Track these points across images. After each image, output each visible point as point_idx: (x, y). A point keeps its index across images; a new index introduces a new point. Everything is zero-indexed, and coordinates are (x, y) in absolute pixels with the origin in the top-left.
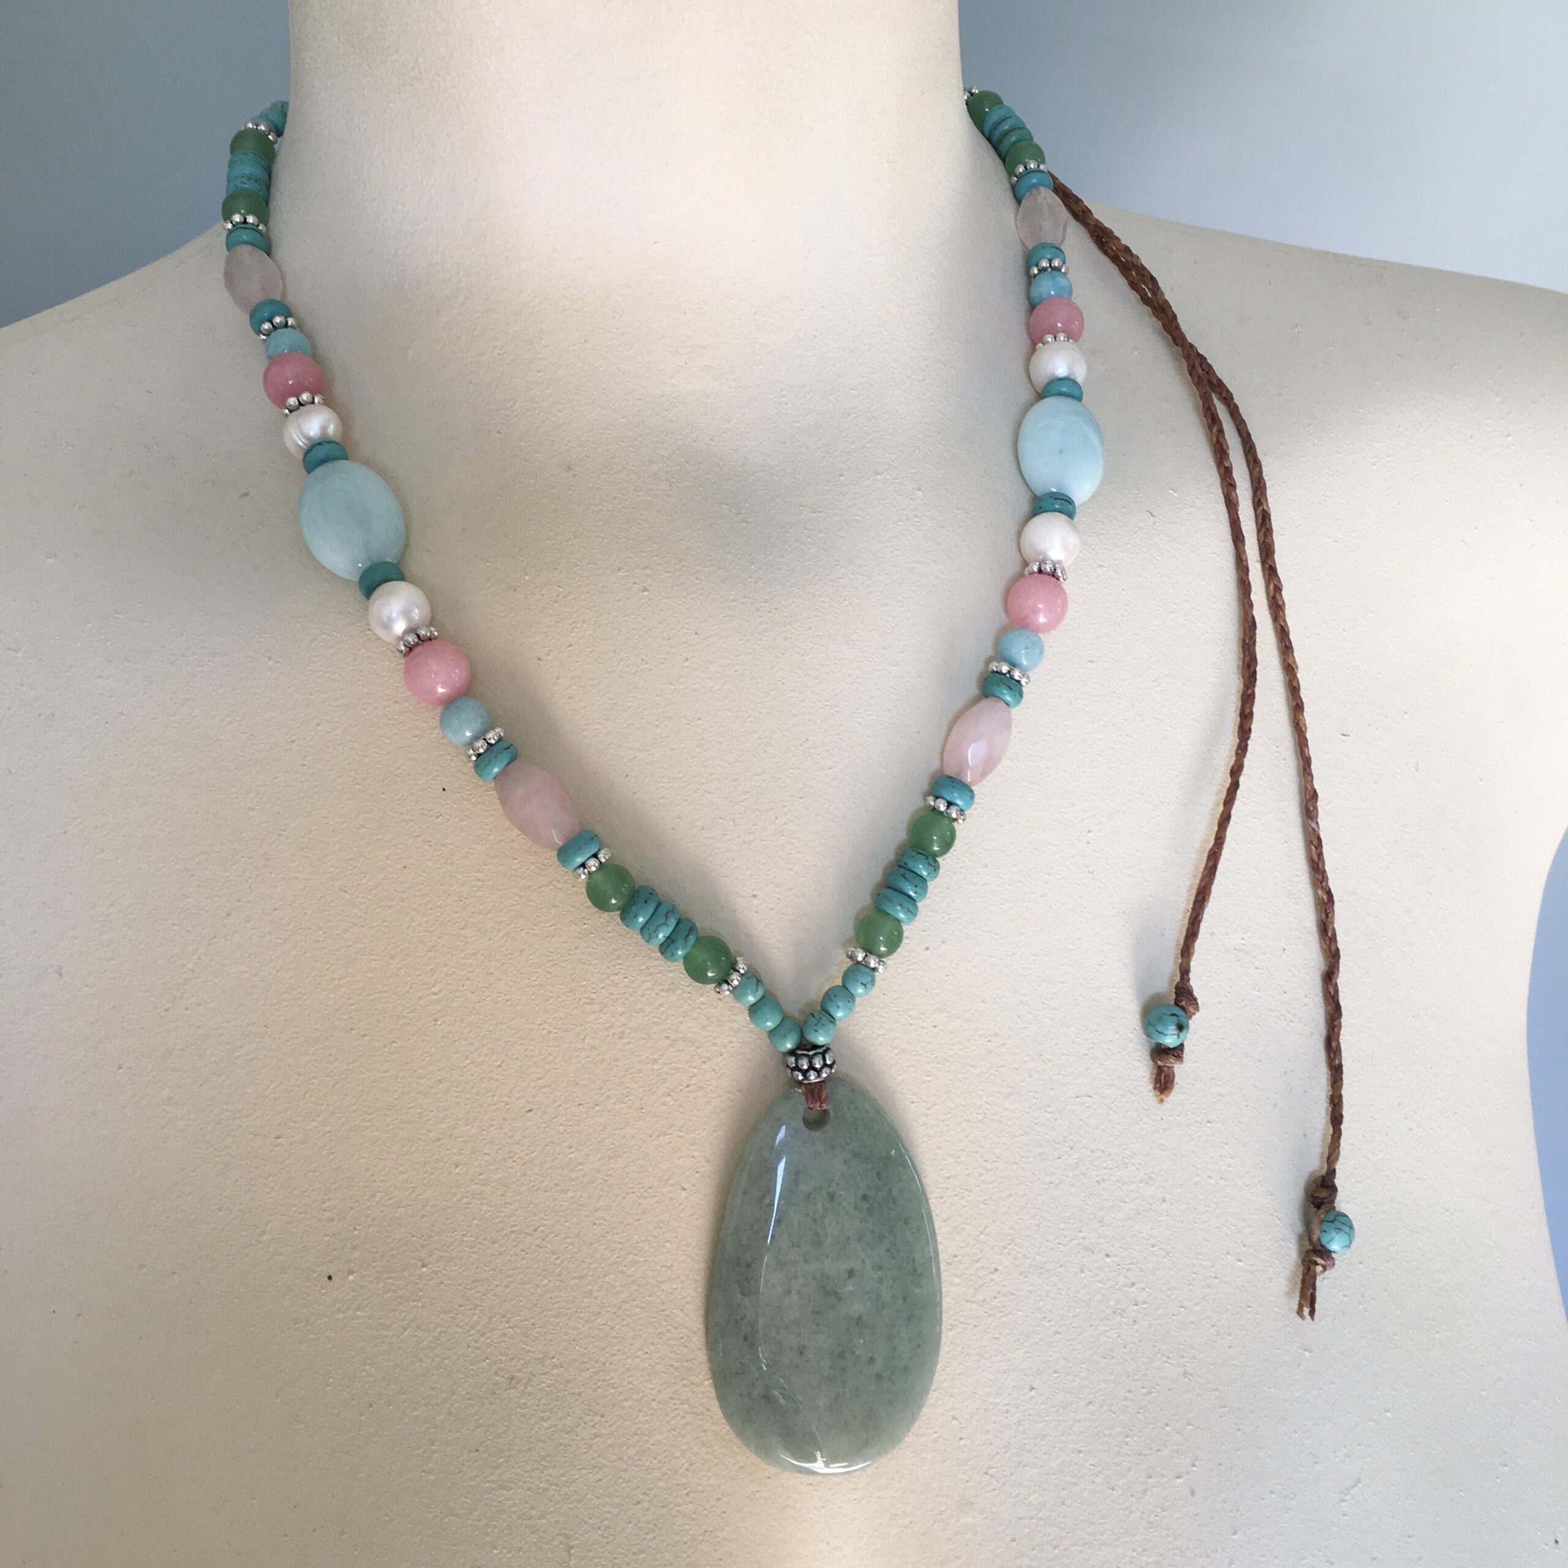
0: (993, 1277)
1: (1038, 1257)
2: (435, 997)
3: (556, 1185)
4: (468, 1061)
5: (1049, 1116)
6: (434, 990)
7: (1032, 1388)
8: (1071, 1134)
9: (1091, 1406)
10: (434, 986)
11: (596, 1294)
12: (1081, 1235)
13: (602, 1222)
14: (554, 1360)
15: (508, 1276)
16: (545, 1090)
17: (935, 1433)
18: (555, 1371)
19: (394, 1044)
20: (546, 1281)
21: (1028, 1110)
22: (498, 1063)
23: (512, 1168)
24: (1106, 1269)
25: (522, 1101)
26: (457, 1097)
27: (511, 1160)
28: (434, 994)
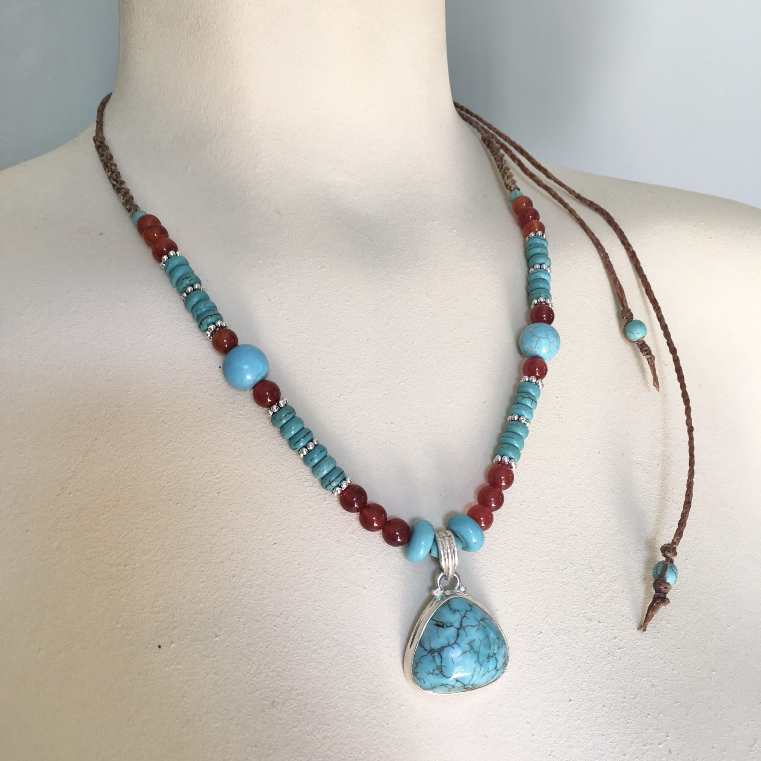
0: (539, 636)
1: (562, 624)
2: (218, 480)
3: (292, 587)
4: (238, 516)
5: (557, 546)
6: (218, 476)
7: (570, 700)
8: (570, 556)
9: (605, 708)
10: (217, 474)
11: (319, 651)
12: (584, 611)
13: (319, 608)
14: (297, 691)
15: (267, 641)
16: (283, 531)
17: (518, 733)
18: (298, 698)
19: (195, 508)
20: (289, 644)
21: (546, 543)
22: (256, 517)
23: (266, 577)
24: (600, 630)
25: (270, 538)
26: (232, 537)
27: (265, 573)
28: (217, 478)
